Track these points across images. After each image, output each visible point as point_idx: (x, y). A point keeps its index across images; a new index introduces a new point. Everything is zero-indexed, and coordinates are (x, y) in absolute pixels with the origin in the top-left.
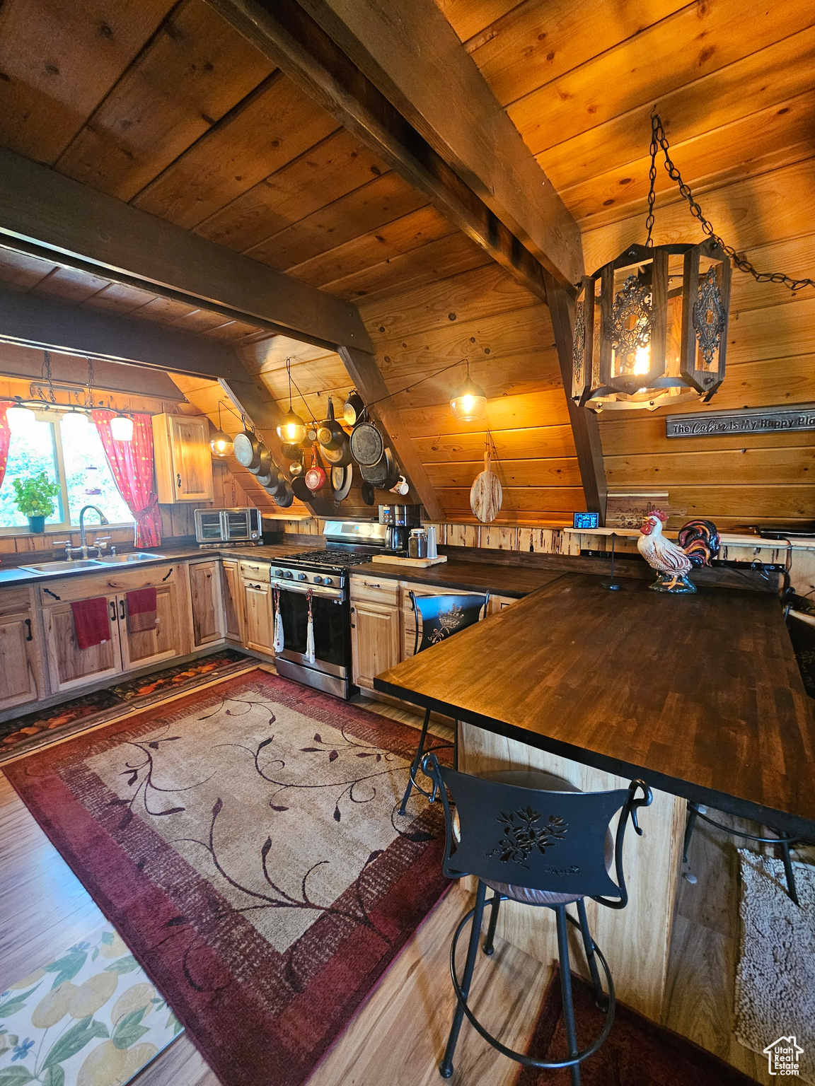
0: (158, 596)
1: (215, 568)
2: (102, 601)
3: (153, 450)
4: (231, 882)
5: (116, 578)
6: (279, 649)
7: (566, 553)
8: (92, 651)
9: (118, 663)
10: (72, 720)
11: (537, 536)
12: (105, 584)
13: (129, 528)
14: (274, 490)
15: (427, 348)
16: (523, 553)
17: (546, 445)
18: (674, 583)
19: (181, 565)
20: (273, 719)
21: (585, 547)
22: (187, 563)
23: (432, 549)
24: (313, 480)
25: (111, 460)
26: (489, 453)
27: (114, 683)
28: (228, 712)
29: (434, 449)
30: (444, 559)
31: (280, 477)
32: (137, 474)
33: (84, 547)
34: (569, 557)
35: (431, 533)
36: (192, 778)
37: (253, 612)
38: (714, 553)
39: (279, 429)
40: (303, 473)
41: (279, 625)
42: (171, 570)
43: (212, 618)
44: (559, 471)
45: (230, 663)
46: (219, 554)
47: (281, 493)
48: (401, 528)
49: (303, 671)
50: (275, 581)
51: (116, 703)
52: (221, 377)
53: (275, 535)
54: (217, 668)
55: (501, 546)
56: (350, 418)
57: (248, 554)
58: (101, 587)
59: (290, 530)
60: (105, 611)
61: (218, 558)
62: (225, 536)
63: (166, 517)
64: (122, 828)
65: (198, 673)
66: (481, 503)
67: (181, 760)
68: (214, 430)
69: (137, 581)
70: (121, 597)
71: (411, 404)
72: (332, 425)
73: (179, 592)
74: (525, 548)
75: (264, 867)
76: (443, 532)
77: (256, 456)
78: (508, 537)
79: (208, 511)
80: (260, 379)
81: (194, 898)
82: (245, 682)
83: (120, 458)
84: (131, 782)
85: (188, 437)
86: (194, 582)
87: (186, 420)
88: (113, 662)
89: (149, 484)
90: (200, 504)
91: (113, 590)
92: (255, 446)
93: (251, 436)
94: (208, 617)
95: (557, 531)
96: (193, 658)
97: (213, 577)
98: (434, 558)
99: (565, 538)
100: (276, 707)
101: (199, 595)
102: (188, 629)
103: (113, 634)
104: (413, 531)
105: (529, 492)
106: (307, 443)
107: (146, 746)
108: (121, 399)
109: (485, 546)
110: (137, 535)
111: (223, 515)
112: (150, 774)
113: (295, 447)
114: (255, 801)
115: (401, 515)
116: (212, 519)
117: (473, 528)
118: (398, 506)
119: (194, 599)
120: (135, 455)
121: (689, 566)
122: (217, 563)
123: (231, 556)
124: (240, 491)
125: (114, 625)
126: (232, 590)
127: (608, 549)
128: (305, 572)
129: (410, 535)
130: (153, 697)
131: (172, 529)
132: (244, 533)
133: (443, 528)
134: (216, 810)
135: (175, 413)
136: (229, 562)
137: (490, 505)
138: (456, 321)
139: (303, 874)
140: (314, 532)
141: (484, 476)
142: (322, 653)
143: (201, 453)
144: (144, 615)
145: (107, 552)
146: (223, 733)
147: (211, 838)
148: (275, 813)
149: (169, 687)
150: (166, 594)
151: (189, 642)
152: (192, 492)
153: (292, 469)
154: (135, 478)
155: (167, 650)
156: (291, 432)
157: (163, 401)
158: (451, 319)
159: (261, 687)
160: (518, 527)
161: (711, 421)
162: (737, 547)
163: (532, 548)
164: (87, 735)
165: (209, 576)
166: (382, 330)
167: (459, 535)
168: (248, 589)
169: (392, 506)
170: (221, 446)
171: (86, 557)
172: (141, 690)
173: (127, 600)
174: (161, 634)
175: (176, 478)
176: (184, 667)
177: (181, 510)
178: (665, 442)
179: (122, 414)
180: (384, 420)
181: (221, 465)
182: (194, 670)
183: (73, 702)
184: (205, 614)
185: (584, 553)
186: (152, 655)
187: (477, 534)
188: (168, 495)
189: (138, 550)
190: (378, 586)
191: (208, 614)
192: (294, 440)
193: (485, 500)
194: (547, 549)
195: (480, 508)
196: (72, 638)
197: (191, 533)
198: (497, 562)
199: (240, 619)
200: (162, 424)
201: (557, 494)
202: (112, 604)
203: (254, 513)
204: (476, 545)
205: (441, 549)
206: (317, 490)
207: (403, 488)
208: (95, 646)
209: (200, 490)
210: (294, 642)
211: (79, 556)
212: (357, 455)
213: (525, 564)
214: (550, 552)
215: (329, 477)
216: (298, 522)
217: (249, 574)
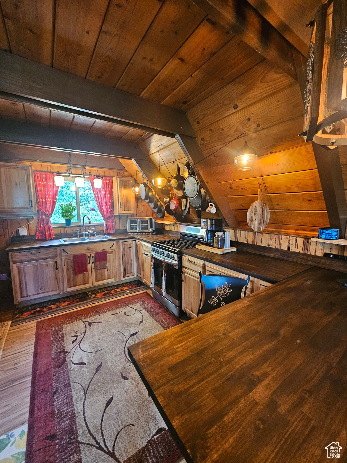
0: (108, 255)
1: (133, 244)
2: (85, 256)
3: (113, 192)
4: (85, 420)
5: (90, 246)
6: (152, 285)
7: (313, 254)
8: (80, 276)
9: (90, 282)
10: (69, 304)
11: (293, 241)
12: (86, 249)
13: (102, 225)
14: (157, 210)
15: (223, 129)
16: (283, 251)
17: (300, 183)
19: (118, 242)
20: (142, 321)
21: (327, 251)
22: (121, 241)
23: (227, 243)
24: (173, 206)
25: (96, 196)
26: (261, 190)
27: (89, 290)
28: (125, 313)
29: (231, 188)
30: (235, 249)
31: (159, 203)
32: (106, 203)
33: (84, 232)
34: (315, 256)
35: (229, 235)
36: (96, 347)
37: (145, 265)
39: (153, 181)
40: (169, 202)
41: (153, 274)
42: (114, 244)
43: (131, 266)
44: (310, 200)
45: (136, 287)
46: (134, 238)
47: (160, 211)
48: (211, 231)
49: (162, 298)
50: (152, 253)
51: (87, 299)
52: (133, 158)
53: (160, 230)
54: (130, 288)
55: (269, 245)
56: (186, 174)
57: (144, 239)
58: (85, 250)
59: (167, 228)
60: (86, 260)
61: (134, 239)
62: (139, 230)
63: (117, 220)
64: (59, 367)
65: (122, 290)
66: (254, 219)
67: (96, 335)
68: (136, 183)
69: (99, 248)
70: (93, 255)
71: (217, 164)
72: (179, 178)
73: (117, 254)
74: (284, 247)
75: (103, 416)
76: (236, 234)
77: (147, 194)
78: (273, 240)
79: (133, 219)
80: (150, 157)
81: (65, 424)
82: (138, 298)
83: (99, 196)
84: (73, 342)
85: (125, 186)
86: (124, 250)
87: (125, 179)
88: (88, 281)
89: (110, 207)
90: (127, 215)
91: (89, 251)
92: (147, 189)
93: (145, 185)
94: (129, 265)
95: (307, 239)
96: (122, 283)
97: (132, 248)
98: (228, 248)
99: (313, 244)
101: (126, 255)
102: (120, 270)
103: (89, 270)
104: (217, 233)
105: (289, 214)
107: (87, 324)
108: (101, 171)
109: (260, 244)
110: (105, 228)
111: (138, 220)
112: (81, 340)
114: (116, 369)
115: (211, 224)
116: (133, 222)
117: (252, 233)
118: (210, 219)
119: (123, 257)
120: (105, 194)
122: (134, 242)
123: (138, 239)
125: (89, 266)
126: (139, 255)
128: (163, 251)
129: (215, 236)
130: (100, 299)
131: (119, 225)
132: (147, 229)
133: (236, 232)
134: (97, 369)
135: (121, 176)
136: (138, 242)
137: (261, 221)
138: (238, 109)
139: (119, 429)
140: (176, 230)
141: (257, 204)
142: (170, 291)
143: (132, 193)
144: (102, 262)
145: (92, 235)
146: (118, 324)
147: (89, 386)
148: (122, 380)
149: (108, 295)
150: (111, 254)
151: (120, 276)
152: (126, 210)
153: (165, 200)
154: (105, 204)
155: (111, 278)
156: (159, 182)
157: (118, 171)
158: (235, 109)
159: (144, 302)
160: (279, 234)
163: (289, 248)
164: (70, 313)
165: (130, 247)
166: (198, 123)
167: (244, 237)
168: (144, 255)
169: (207, 219)
170: (137, 189)
171: (84, 236)
172: (98, 295)
173: (95, 256)
174: (108, 271)
175: (120, 204)
176: (118, 286)
177: (124, 218)
179: (98, 177)
180: (201, 173)
181: (138, 198)
182: (121, 288)
183: (72, 296)
184: (128, 264)
185: (326, 255)
186: (105, 280)
187: (254, 237)
188: (117, 211)
189: (105, 234)
190: (194, 262)
191: (129, 264)
192: (160, 186)
193: (257, 218)
194: (299, 250)
195: (254, 223)
196: (73, 270)
198: (266, 254)
199: (141, 268)
200: (116, 181)
201: (309, 215)
202: (89, 257)
203: (151, 220)
204: (254, 243)
205: (233, 244)
206: (175, 210)
207: (213, 210)
208: (81, 274)
209: (129, 209)
210: (160, 283)
211: (82, 236)
212: (188, 193)
213: (284, 257)
214: (301, 252)
215: (180, 204)
216: (170, 225)
217: (144, 248)
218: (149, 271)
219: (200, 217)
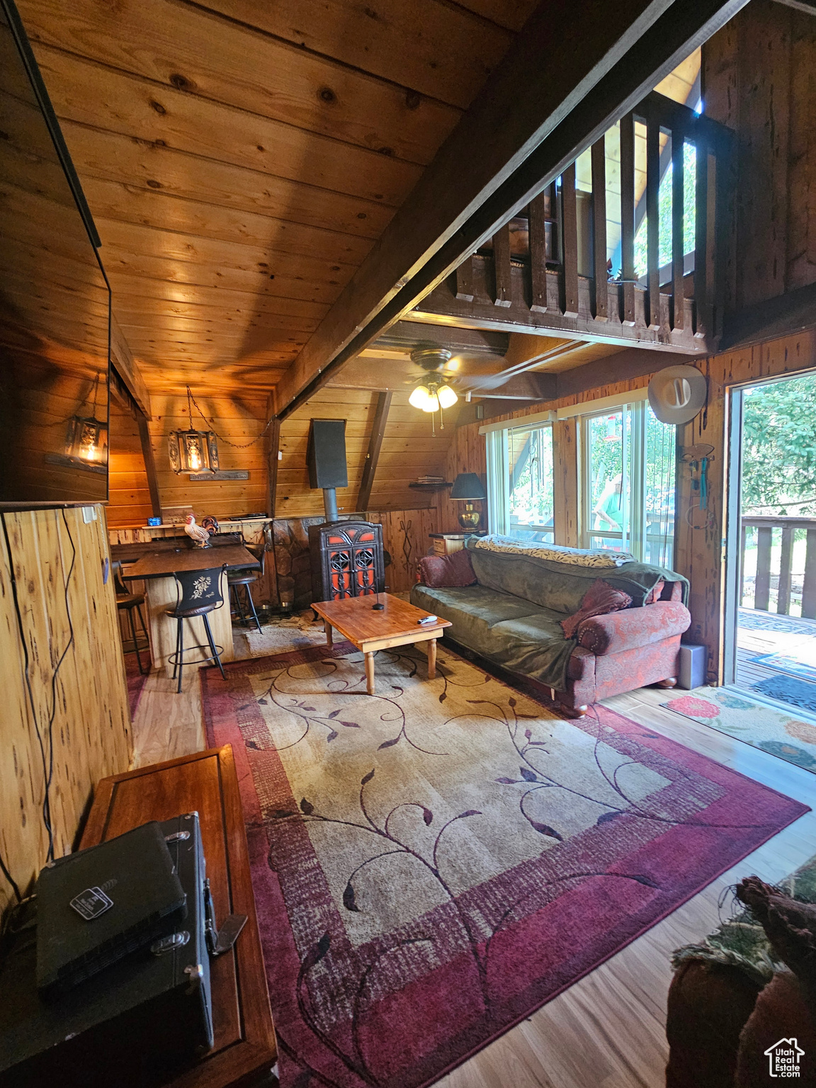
11: (122, 535)
16: (114, 546)
17: (125, 482)
18: (203, 544)
21: (154, 537)
34: (145, 543)
38: (217, 530)
44: (131, 496)
74: (114, 542)
95: (134, 530)
99: (141, 533)
105: (110, 509)
121: (208, 536)
127: (167, 535)
162: (224, 527)
163: (119, 542)
178: (189, 482)
185: (154, 540)
194: (130, 541)
201: (131, 509)
214: (132, 542)
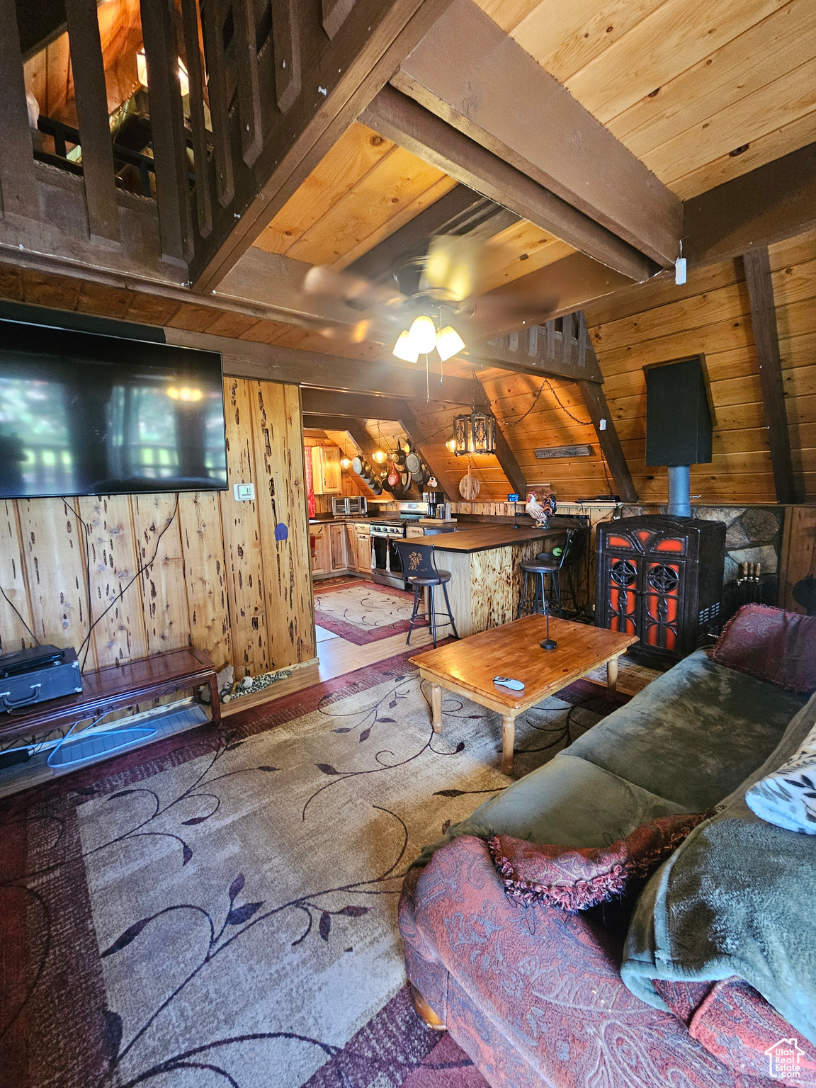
0: (316, 541)
1: (342, 529)
3: (312, 466)
6: (373, 567)
7: (509, 515)
11: (497, 508)
14: (373, 486)
16: (491, 516)
18: (540, 524)
19: (326, 526)
20: (369, 594)
21: (517, 511)
22: (329, 525)
23: (448, 515)
24: (392, 481)
26: (471, 466)
28: (349, 592)
29: (449, 463)
30: (455, 520)
31: (376, 479)
34: (510, 517)
35: (450, 507)
36: (336, 605)
37: (362, 551)
38: (554, 510)
40: (387, 477)
41: (374, 555)
42: (322, 528)
43: (341, 555)
45: (350, 578)
46: (344, 521)
47: (376, 487)
48: (433, 503)
49: (385, 579)
50: (372, 533)
52: (347, 430)
53: (374, 512)
54: (344, 580)
55: (482, 513)
56: (407, 449)
57: (359, 521)
59: (382, 509)
61: (344, 523)
62: (348, 512)
63: (317, 501)
65: (334, 581)
66: (466, 490)
68: (342, 454)
71: (433, 443)
72: (400, 453)
73: (325, 540)
74: (493, 513)
76: (456, 507)
77: (363, 469)
78: (485, 508)
79: (339, 498)
80: (366, 429)
82: (358, 584)
85: (329, 458)
86: (332, 535)
87: (329, 449)
89: (310, 484)
90: (334, 495)
92: (363, 463)
93: (361, 458)
94: (339, 554)
95: (506, 504)
96: (331, 576)
97: (342, 533)
98: (449, 519)
99: (509, 507)
100: (371, 591)
101: (335, 542)
102: (329, 560)
104: (438, 506)
105: (497, 485)
106: (389, 460)
109: (476, 513)
111: (346, 500)
113: (384, 463)
115: (433, 497)
116: (341, 502)
117: (468, 503)
118: (431, 493)
119: (332, 544)
121: (545, 517)
122: (343, 526)
123: (350, 522)
124: (355, 487)
126: (351, 540)
128: (386, 527)
129: (437, 508)
131: (320, 508)
132: (358, 510)
133: (457, 505)
135: (322, 445)
136: (350, 525)
137: (472, 491)
140: (395, 510)
141: (467, 477)
142: (394, 569)
143: (337, 466)
150: (319, 540)
151: (330, 567)
152: (331, 488)
153: (382, 475)
155: (320, 569)
156: (379, 457)
157: (317, 439)
159: (365, 585)
161: (550, 451)
163: (495, 513)
165: (339, 533)
167: (464, 508)
168: (359, 539)
169: (429, 493)
170: (346, 463)
174: (317, 560)
175: (323, 480)
176: (327, 579)
177: (326, 498)
180: (421, 451)
181: (345, 473)
184: (337, 553)
185: (516, 514)
187: (470, 506)
188: (319, 490)
190: (418, 531)
191: (339, 552)
192: (381, 460)
193: (469, 489)
194: (502, 513)
195: (466, 494)
197: (329, 511)
198: (480, 521)
199: (355, 555)
200: (317, 452)
203: (363, 499)
204: (472, 513)
205: (453, 515)
206: (395, 485)
207: (434, 484)
209: (335, 487)
210: (380, 563)
212: (409, 468)
213: (492, 521)
214: (503, 515)
215: (400, 479)
216: (386, 504)
217: (360, 531)
218: (367, 556)
219: (422, 492)
